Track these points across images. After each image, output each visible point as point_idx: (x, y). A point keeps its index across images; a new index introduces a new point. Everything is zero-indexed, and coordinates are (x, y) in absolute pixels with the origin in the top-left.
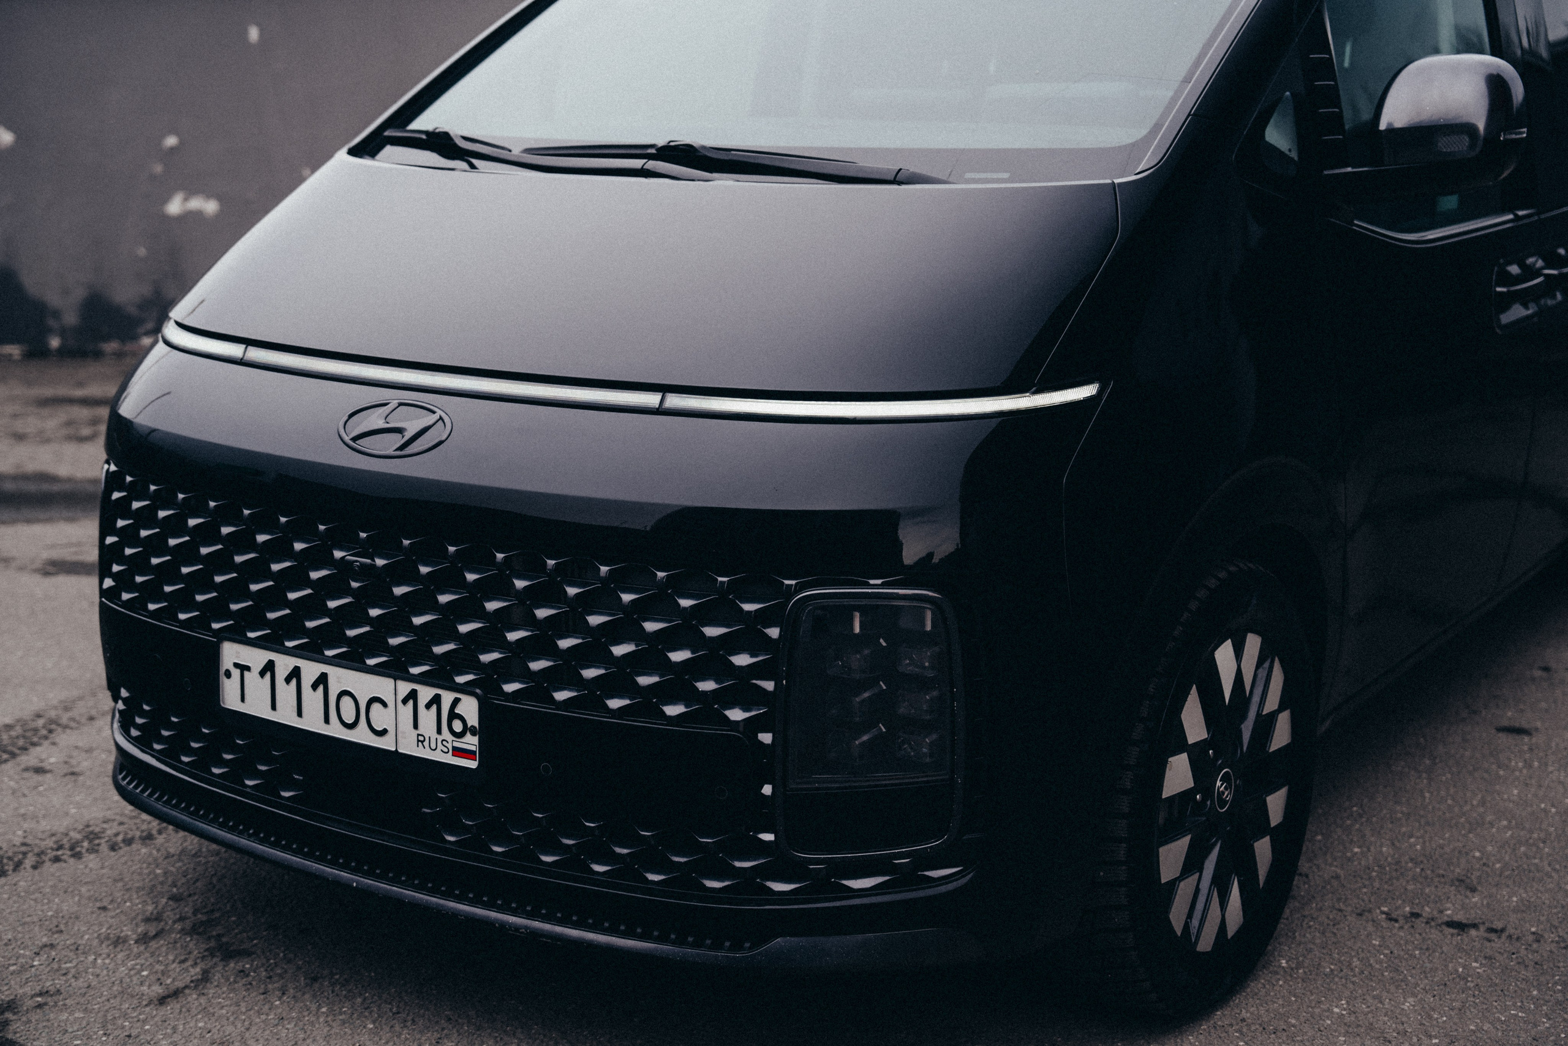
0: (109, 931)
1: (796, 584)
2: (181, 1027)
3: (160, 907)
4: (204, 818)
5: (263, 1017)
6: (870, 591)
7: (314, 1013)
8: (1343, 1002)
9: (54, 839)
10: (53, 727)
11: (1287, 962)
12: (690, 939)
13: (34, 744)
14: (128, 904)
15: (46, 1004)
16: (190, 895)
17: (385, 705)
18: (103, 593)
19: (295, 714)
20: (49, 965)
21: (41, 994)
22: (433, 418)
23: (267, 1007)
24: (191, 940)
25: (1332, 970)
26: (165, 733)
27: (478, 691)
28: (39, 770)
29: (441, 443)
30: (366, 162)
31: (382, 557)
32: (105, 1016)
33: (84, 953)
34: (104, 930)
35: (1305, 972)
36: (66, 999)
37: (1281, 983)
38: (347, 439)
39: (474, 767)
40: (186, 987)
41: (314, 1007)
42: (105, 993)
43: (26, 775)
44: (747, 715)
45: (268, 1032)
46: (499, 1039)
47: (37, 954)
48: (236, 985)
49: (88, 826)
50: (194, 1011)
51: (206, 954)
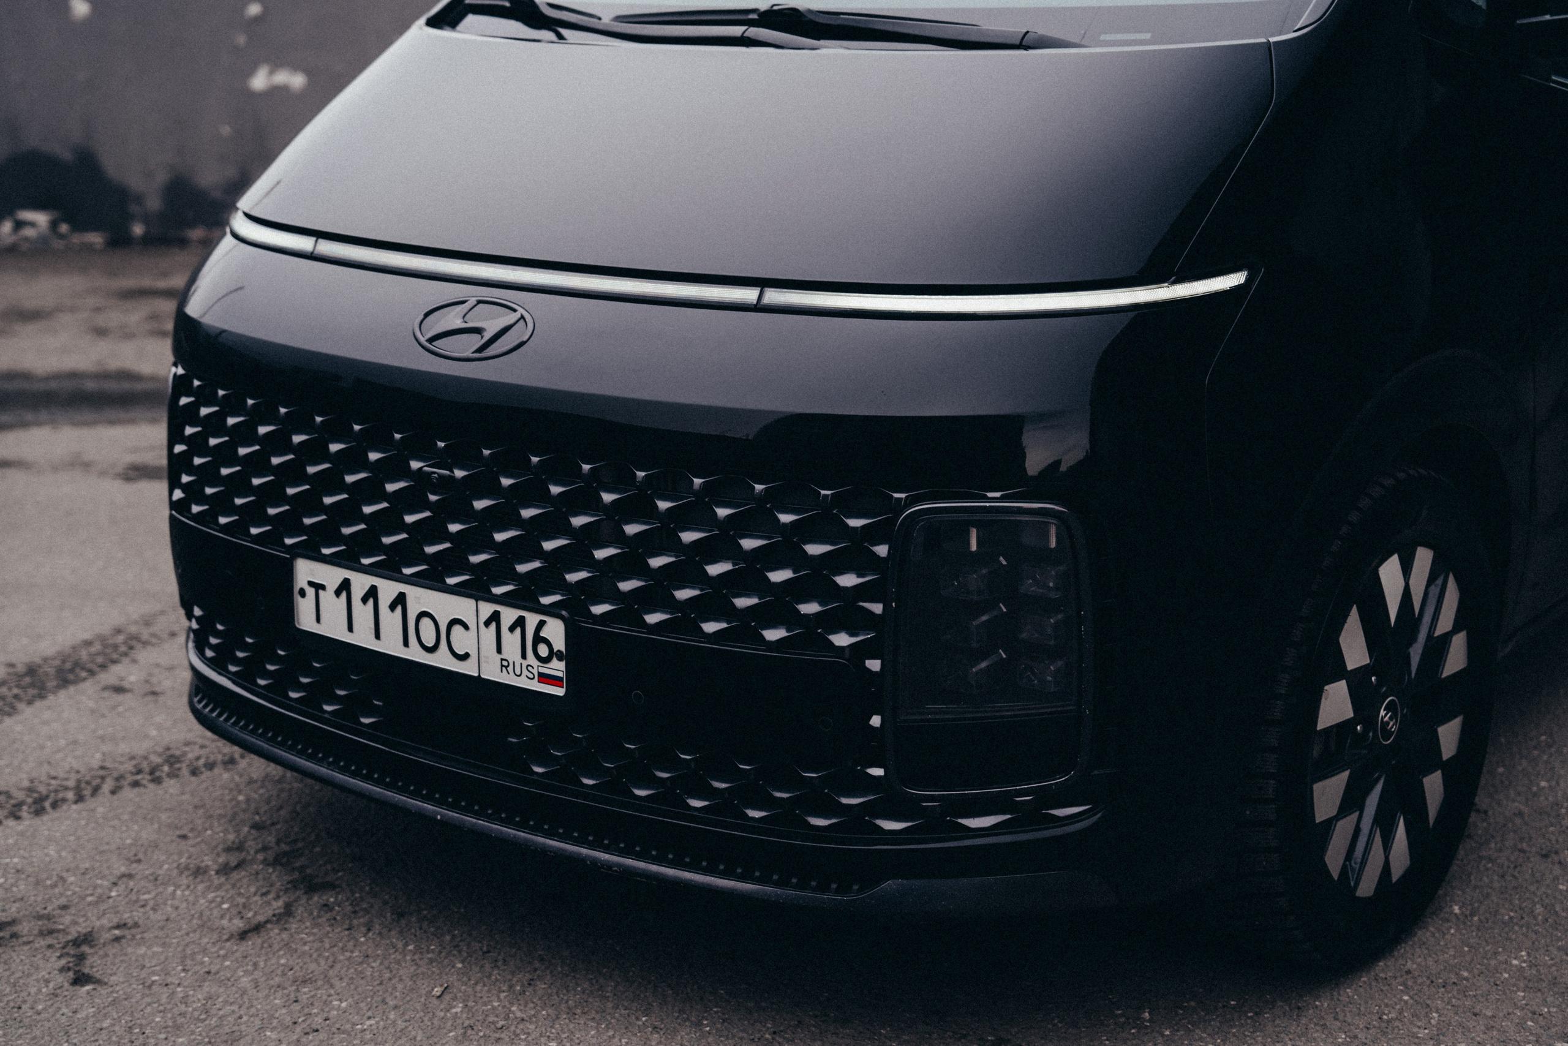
0: (189, 861)
1: (906, 497)
2: (262, 964)
3: (242, 835)
4: (282, 745)
5: (348, 954)
6: (988, 504)
7: (400, 950)
8: (1523, 953)
9: (134, 762)
10: (134, 643)
11: (1460, 909)
12: (794, 880)
13: (114, 662)
14: (209, 832)
15: (123, 937)
16: (273, 824)
17: (466, 627)
18: (174, 505)
19: (373, 636)
20: (127, 896)
21: (118, 927)
22: (513, 317)
23: (351, 943)
24: (274, 872)
25: (1511, 918)
26: (240, 655)
27: (564, 613)
28: (119, 690)
29: (521, 344)
30: (445, 34)
31: (462, 468)
32: (184, 950)
33: (162, 884)
34: (183, 860)
35: (1480, 920)
36: (143, 932)
37: (1452, 931)
38: (423, 340)
39: (562, 695)
40: (267, 922)
41: (400, 945)
42: (184, 926)
43: (106, 694)
44: (854, 640)
45: (352, 970)
46: (594, 981)
47: (115, 884)
48: (320, 920)
49: (168, 749)
50: (276, 947)
51: (289, 886)
